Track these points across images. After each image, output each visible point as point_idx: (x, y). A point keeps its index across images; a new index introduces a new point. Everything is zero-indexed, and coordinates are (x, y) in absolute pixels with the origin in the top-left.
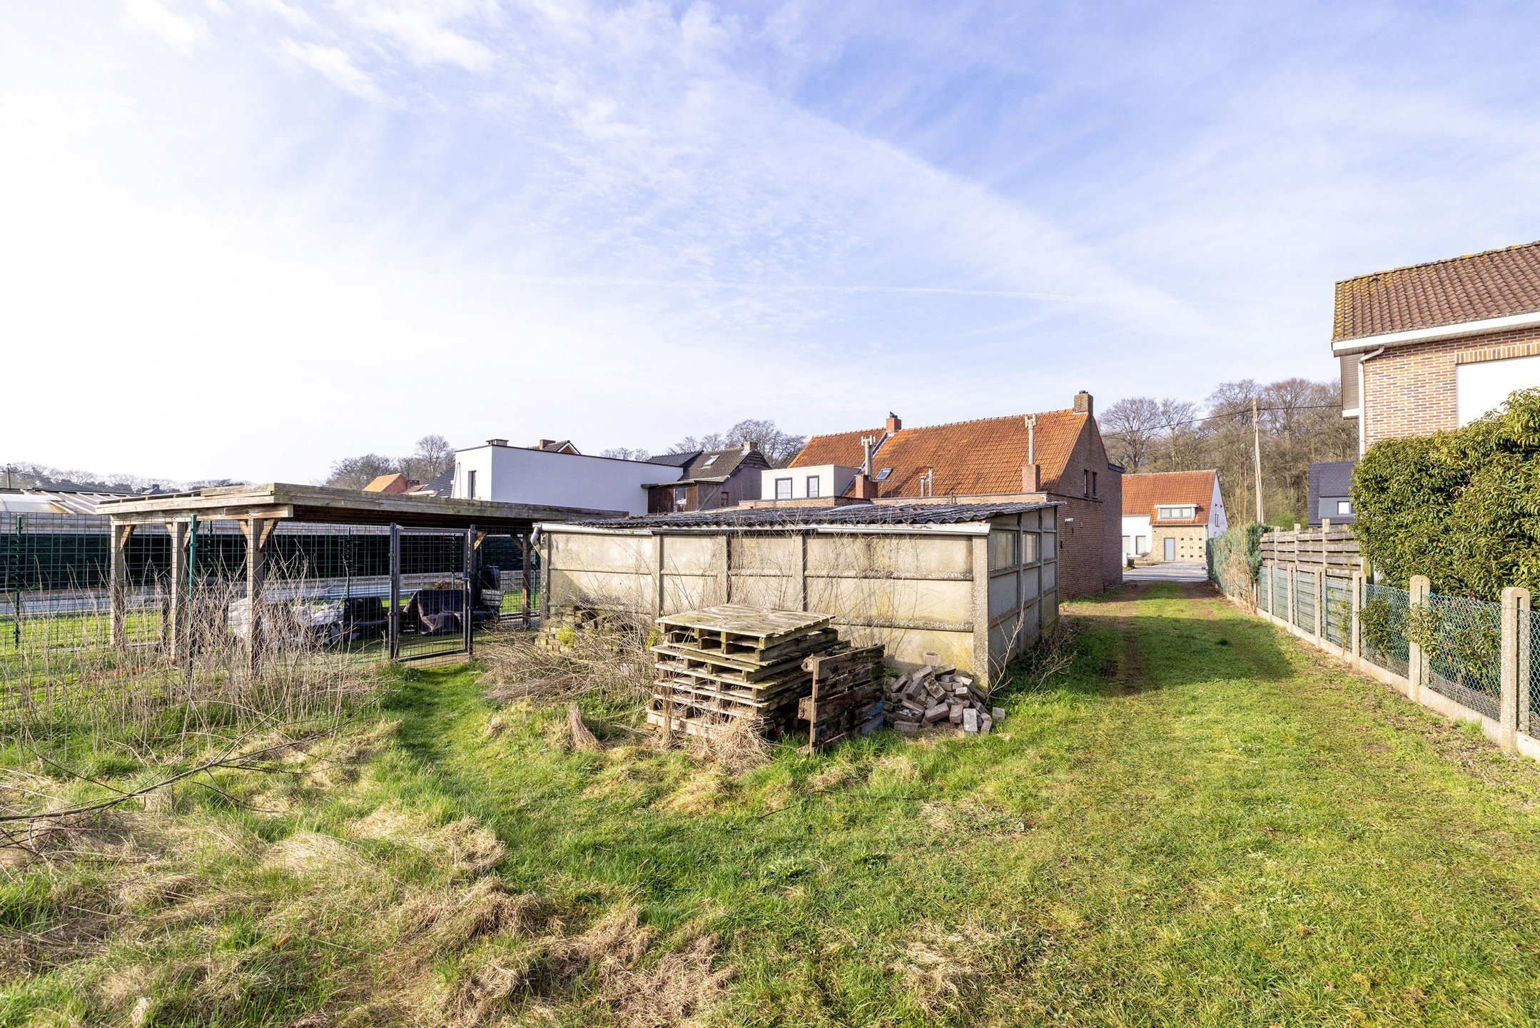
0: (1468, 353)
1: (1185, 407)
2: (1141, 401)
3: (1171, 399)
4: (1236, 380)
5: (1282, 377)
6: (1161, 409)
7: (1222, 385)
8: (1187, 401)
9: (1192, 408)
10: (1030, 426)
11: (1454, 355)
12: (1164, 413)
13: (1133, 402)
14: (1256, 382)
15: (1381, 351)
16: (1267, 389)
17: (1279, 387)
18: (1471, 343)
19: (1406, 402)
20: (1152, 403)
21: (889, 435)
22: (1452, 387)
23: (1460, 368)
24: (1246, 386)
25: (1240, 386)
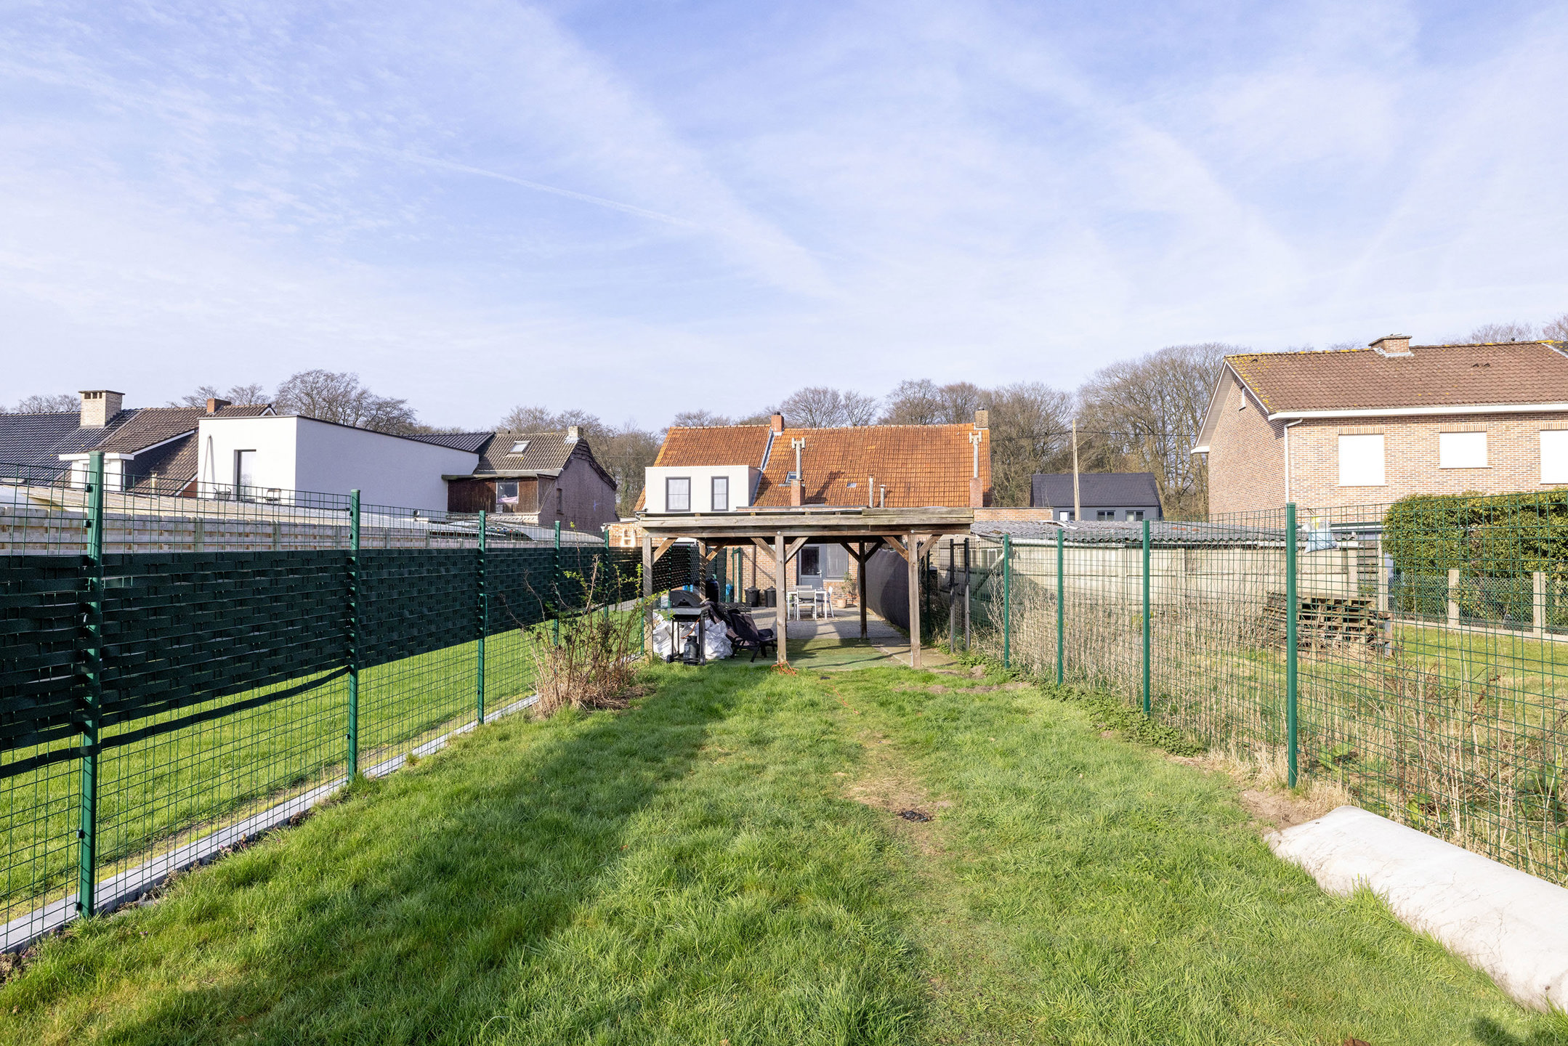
0: (1345, 429)
1: (866, 402)
2: (825, 392)
3: (854, 392)
4: (917, 379)
5: (955, 380)
6: (843, 402)
7: (904, 383)
8: (869, 396)
9: (873, 404)
10: (975, 442)
11: (1338, 428)
12: (846, 406)
13: (816, 392)
14: (933, 382)
15: (1301, 421)
16: (942, 391)
17: (951, 390)
18: (1346, 422)
19: (1312, 457)
20: (835, 396)
21: (776, 434)
22: (1336, 449)
23: (1340, 437)
24: (925, 385)
25: (920, 386)
